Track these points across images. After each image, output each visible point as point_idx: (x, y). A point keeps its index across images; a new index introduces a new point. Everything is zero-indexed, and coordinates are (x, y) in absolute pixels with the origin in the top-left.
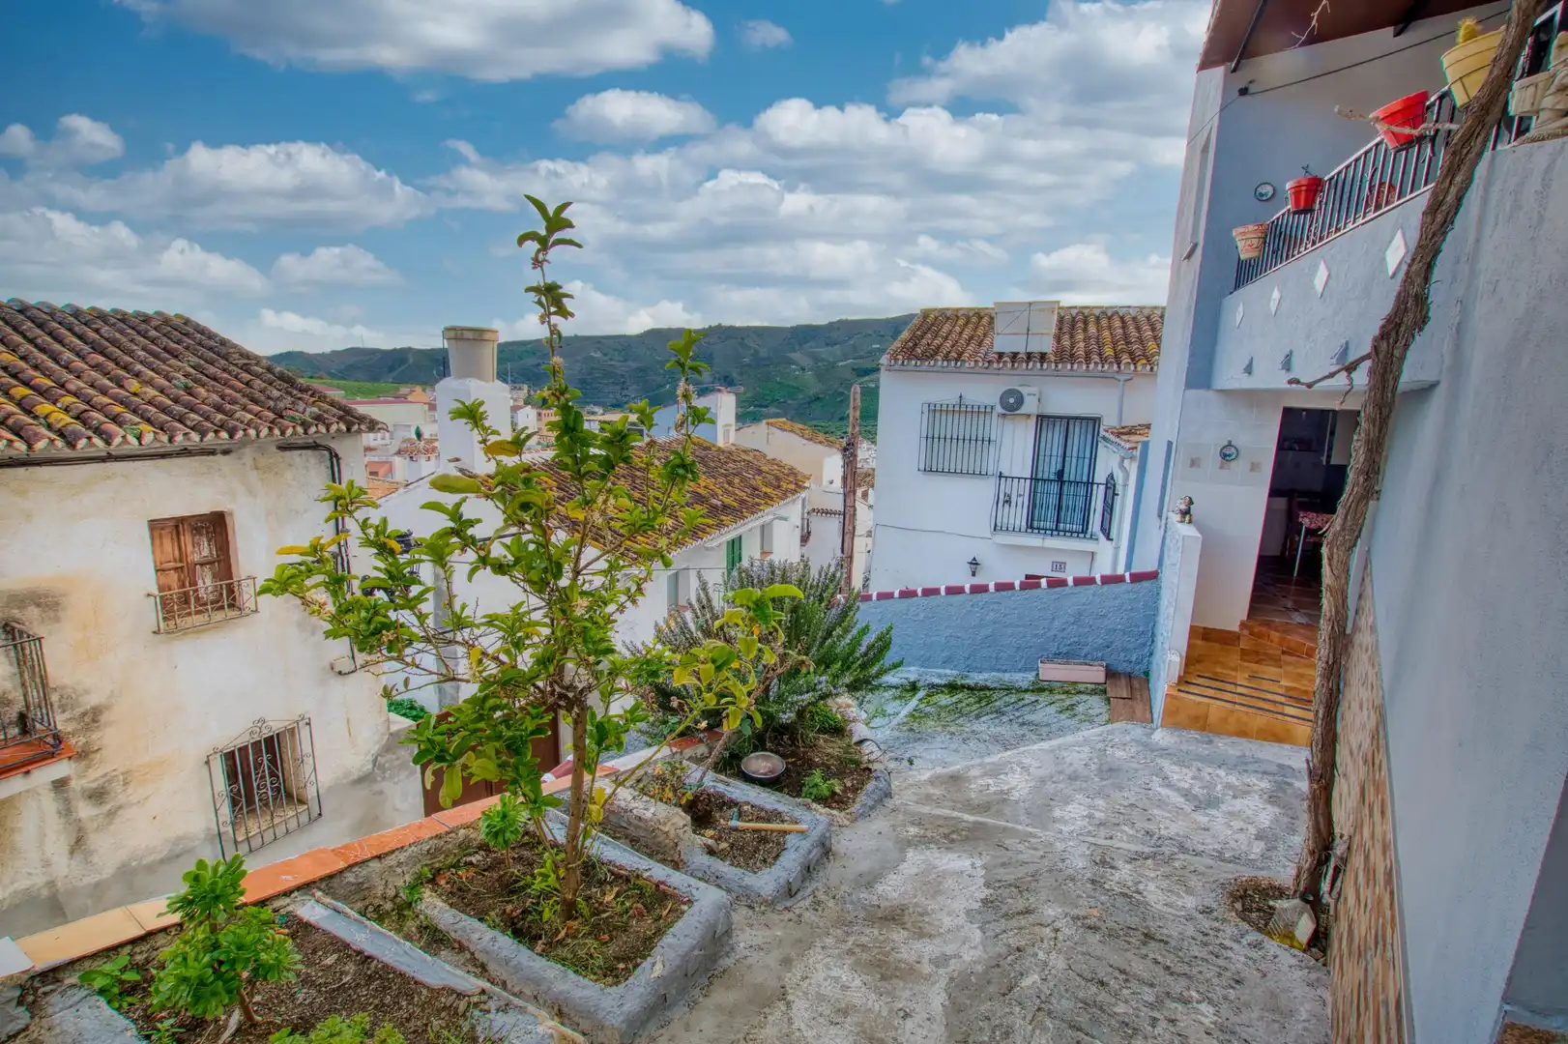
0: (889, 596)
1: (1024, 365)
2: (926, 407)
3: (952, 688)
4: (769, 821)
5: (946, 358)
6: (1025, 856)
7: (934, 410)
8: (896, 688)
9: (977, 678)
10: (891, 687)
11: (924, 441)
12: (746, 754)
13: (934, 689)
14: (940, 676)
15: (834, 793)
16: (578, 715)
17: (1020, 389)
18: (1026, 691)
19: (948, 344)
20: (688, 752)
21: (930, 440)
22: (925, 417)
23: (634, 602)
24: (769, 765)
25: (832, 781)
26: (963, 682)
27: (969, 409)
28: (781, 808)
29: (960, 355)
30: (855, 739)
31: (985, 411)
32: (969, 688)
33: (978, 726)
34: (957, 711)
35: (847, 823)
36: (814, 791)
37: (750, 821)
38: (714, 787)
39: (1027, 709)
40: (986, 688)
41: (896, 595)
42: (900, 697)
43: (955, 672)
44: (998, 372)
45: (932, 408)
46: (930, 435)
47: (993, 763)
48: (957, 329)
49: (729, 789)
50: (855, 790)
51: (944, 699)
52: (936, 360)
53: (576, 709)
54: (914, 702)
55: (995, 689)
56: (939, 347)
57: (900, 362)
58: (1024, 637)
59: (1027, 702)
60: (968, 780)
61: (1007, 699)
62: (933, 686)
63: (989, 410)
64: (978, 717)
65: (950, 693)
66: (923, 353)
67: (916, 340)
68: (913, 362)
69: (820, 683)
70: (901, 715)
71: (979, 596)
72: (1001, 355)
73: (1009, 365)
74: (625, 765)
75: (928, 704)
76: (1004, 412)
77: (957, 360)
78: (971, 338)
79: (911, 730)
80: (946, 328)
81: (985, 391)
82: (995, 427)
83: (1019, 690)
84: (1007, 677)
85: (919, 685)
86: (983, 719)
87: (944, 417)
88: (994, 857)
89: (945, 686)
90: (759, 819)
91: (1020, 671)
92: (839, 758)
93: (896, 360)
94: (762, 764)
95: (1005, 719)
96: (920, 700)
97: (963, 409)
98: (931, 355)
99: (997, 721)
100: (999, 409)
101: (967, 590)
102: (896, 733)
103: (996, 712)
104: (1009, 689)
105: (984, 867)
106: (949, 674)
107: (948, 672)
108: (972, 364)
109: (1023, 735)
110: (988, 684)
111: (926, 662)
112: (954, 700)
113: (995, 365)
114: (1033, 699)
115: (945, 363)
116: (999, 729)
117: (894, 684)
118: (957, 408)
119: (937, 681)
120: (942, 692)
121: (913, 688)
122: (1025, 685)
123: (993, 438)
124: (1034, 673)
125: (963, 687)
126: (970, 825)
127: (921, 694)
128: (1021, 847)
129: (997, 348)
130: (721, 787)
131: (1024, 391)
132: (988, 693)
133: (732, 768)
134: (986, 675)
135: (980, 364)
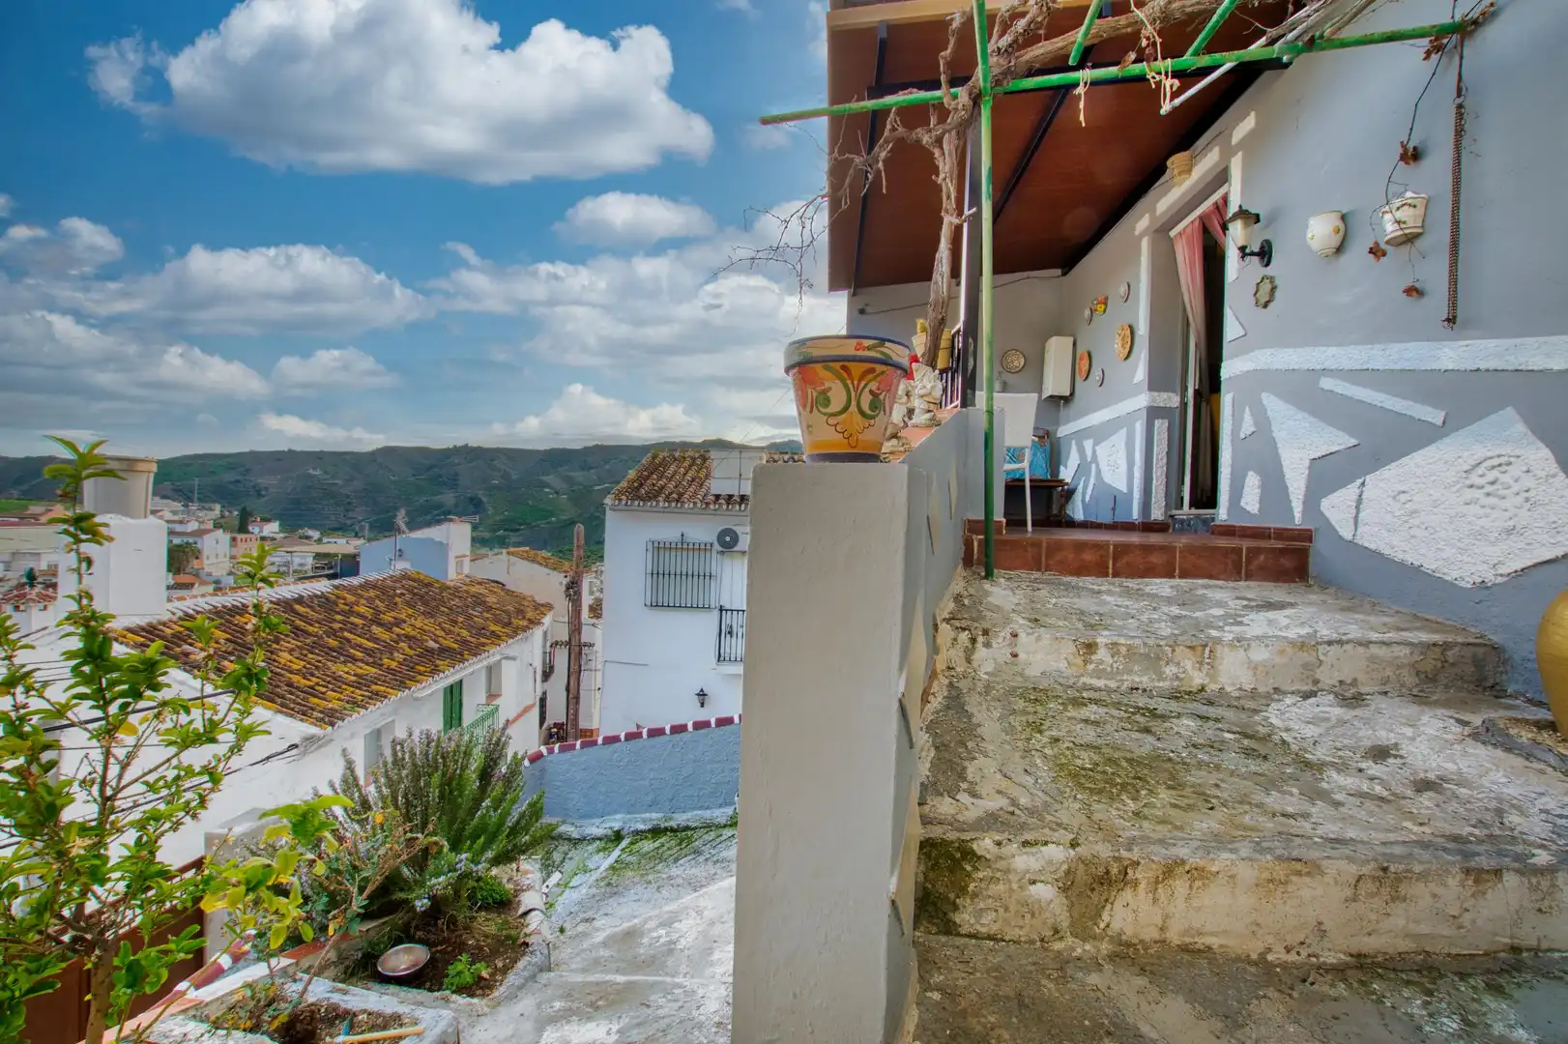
0: (615, 739)
1: (737, 507)
2: (650, 547)
3: (656, 832)
4: (385, 1028)
5: (667, 499)
6: (666, 1010)
7: (659, 548)
8: (600, 839)
9: (680, 819)
10: (594, 839)
11: (649, 577)
12: (382, 952)
13: (639, 835)
14: (644, 821)
15: (481, 978)
16: (99, 958)
17: (734, 528)
18: (725, 826)
19: (671, 485)
20: (305, 963)
21: (655, 576)
22: (650, 555)
23: (194, 816)
24: (411, 958)
25: (478, 965)
26: (667, 824)
27: (691, 546)
28: (402, 1009)
29: (681, 495)
30: (521, 911)
31: (706, 548)
32: (672, 830)
33: (674, 871)
34: (658, 857)
35: (486, 1009)
36: (456, 981)
37: (362, 1032)
38: (328, 999)
39: (723, 845)
40: (687, 828)
41: (622, 737)
42: (604, 849)
43: (660, 815)
44: (715, 513)
45: (656, 545)
46: (655, 572)
47: (671, 912)
48: (682, 470)
49: (346, 998)
50: (505, 970)
51: (647, 846)
52: (658, 502)
53: (97, 952)
54: (616, 853)
55: (696, 828)
56: (663, 488)
57: (624, 502)
58: (723, 772)
59: (725, 837)
60: (642, 935)
61: (706, 837)
62: (637, 832)
63: (708, 547)
64: (676, 860)
65: (653, 837)
66: (647, 493)
67: (641, 481)
68: (636, 503)
69: (461, 861)
70: (602, 868)
71: (677, 737)
72: (718, 497)
73: (725, 507)
74: (211, 994)
75: (631, 853)
76: (721, 549)
77: (678, 501)
78: (693, 480)
79: (609, 884)
80: (673, 468)
81: (702, 530)
82: (717, 563)
83: (719, 827)
84: (707, 814)
85: (623, 833)
86: (681, 862)
87: (667, 554)
88: (632, 1018)
89: (649, 830)
90: (373, 1028)
91: (721, 806)
92: (494, 937)
93: (620, 500)
94: (403, 959)
95: (701, 859)
96: (623, 850)
97: (685, 546)
98: (653, 496)
99: (693, 862)
100: (717, 547)
101: (668, 731)
102: (594, 891)
103: (694, 852)
104: (709, 826)
105: (618, 1031)
106: (655, 817)
107: (654, 815)
108: (691, 505)
109: (715, 874)
110: (690, 824)
111: (631, 809)
112: (657, 845)
113: (712, 507)
114: (730, 834)
115: (667, 504)
116: (694, 870)
117: (599, 835)
118: (679, 546)
119: (641, 827)
120: (646, 838)
121: (618, 836)
122: (723, 821)
123: (714, 573)
124: (732, 808)
125: (666, 829)
126: (619, 987)
127: (624, 843)
128: (662, 1001)
129: (714, 491)
130: (336, 998)
131: (738, 530)
132: (689, 833)
133: (365, 969)
134: (689, 815)
135: (699, 505)
